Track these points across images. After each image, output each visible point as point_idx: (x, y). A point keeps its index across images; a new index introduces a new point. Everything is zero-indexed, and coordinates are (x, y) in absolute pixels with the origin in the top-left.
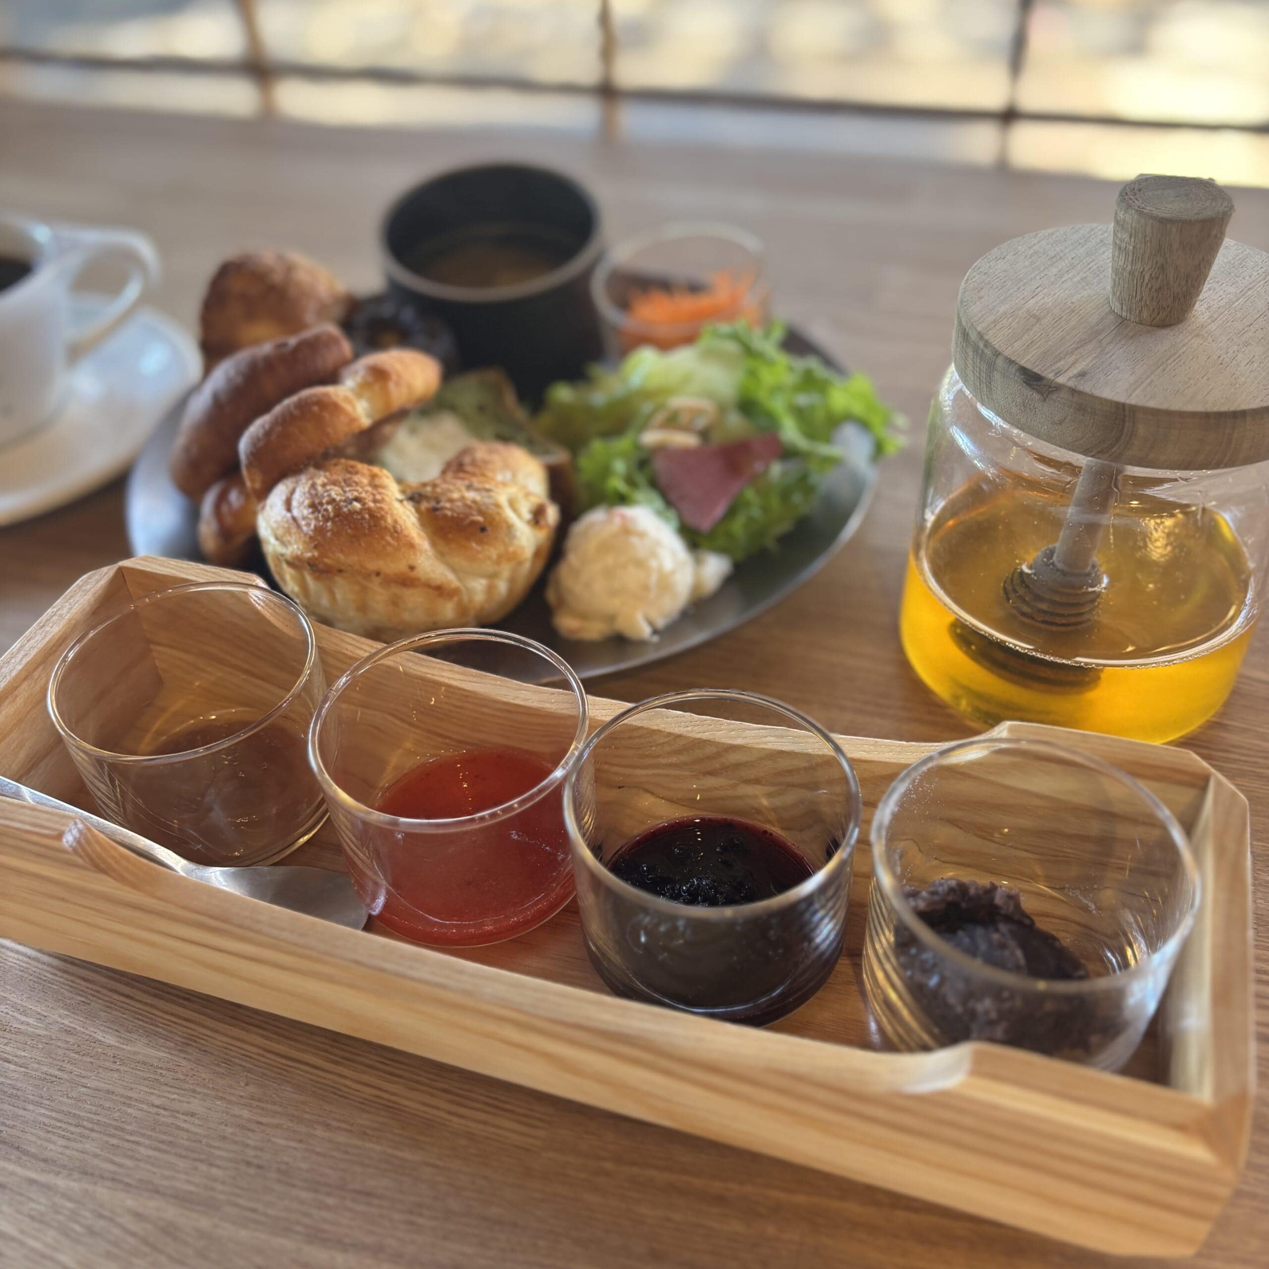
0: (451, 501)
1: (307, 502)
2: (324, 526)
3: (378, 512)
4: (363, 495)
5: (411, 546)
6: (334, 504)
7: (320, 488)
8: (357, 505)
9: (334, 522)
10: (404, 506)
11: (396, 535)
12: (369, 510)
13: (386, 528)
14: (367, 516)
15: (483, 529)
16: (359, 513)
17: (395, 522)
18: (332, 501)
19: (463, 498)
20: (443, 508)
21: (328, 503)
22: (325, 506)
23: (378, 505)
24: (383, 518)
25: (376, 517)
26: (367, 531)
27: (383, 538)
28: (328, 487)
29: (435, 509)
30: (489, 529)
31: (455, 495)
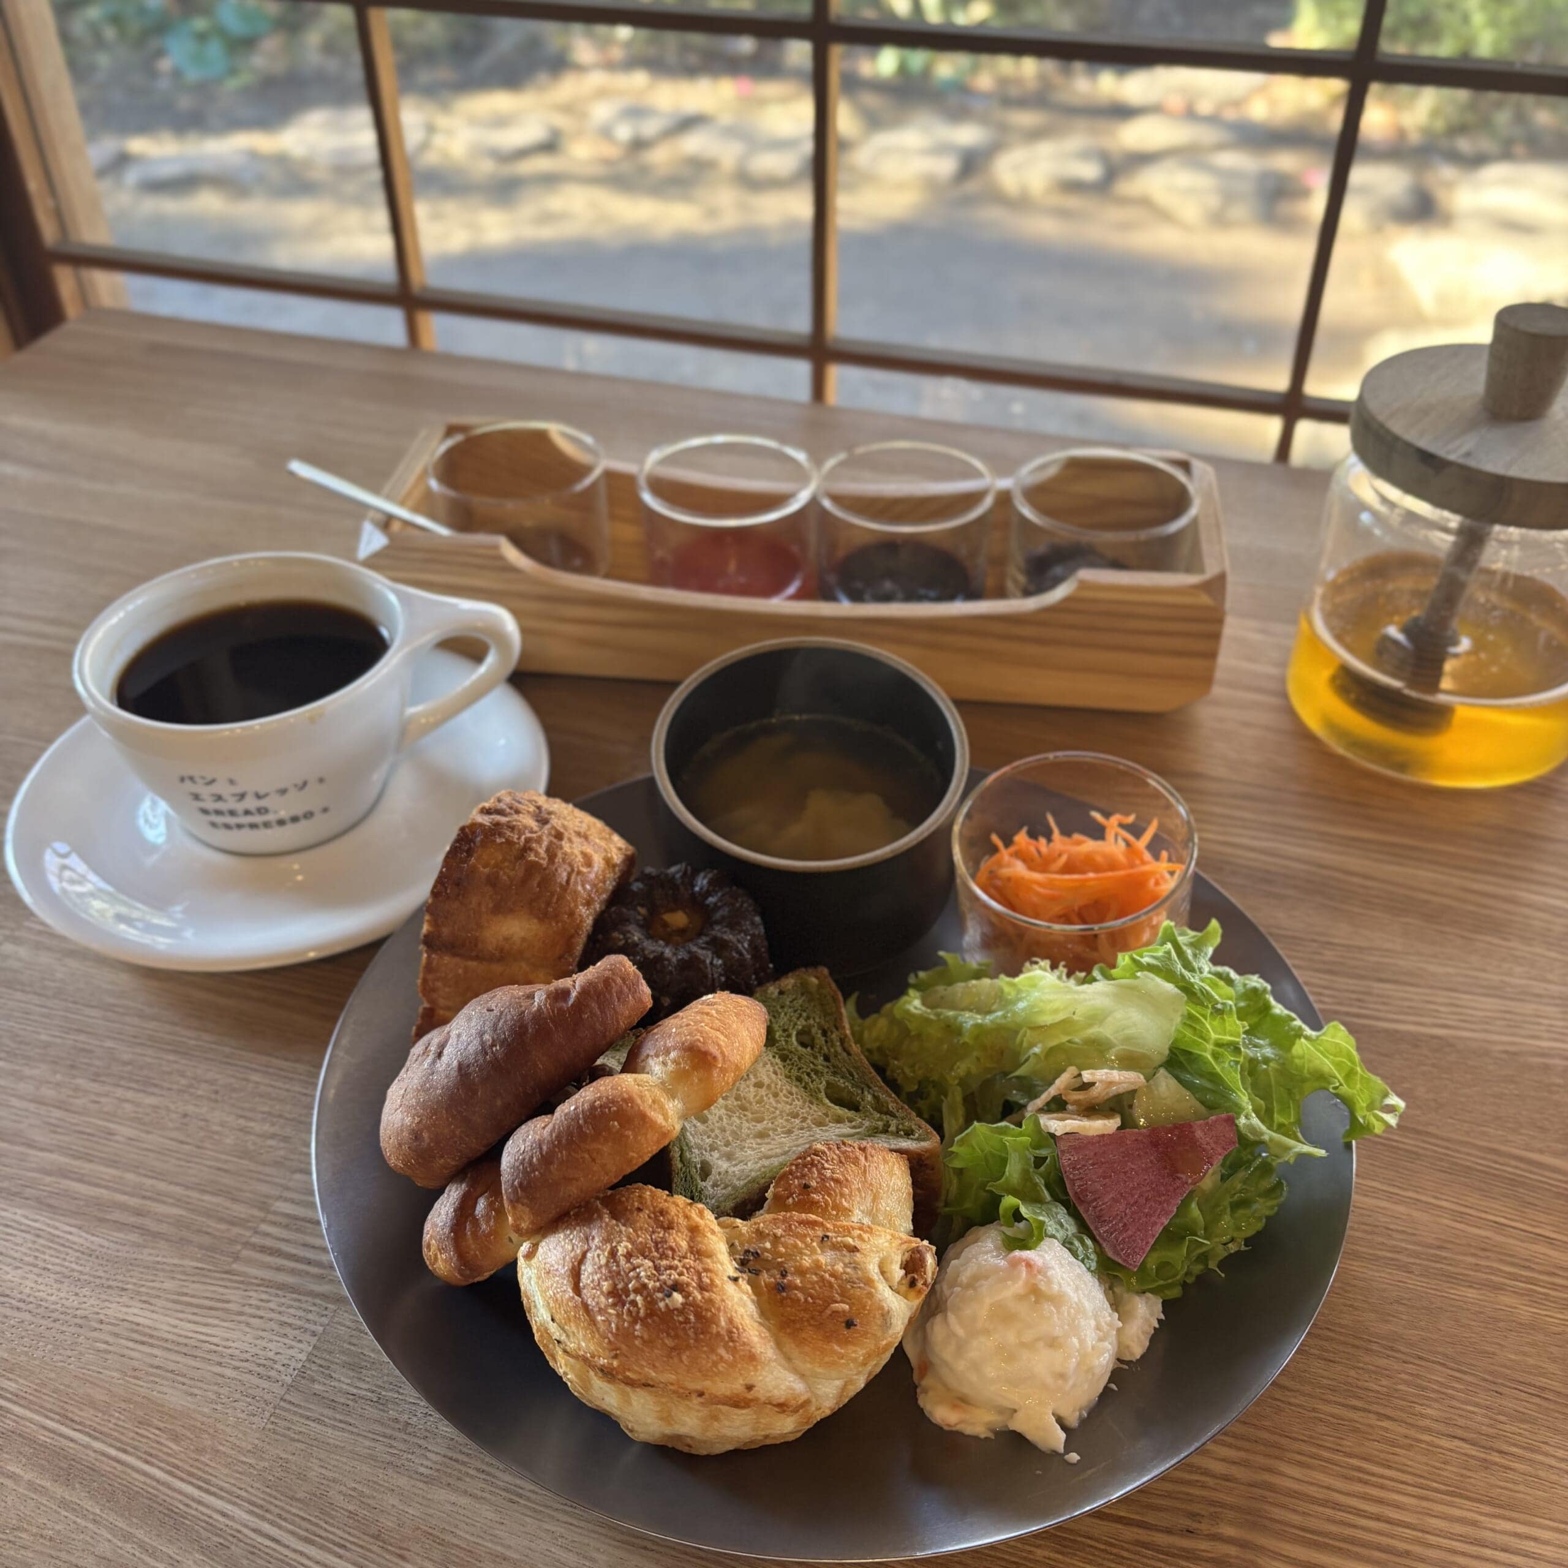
0: (801, 1272)
1: (606, 1286)
2: (631, 1330)
3: (707, 1310)
4: (684, 1279)
5: (752, 1358)
6: (645, 1293)
7: (622, 1261)
8: (678, 1297)
9: (645, 1324)
10: (739, 1287)
11: (731, 1344)
12: (694, 1304)
13: (718, 1334)
14: (692, 1317)
15: (849, 1324)
16: (681, 1311)
17: (731, 1321)
18: (642, 1289)
19: (817, 1265)
20: (793, 1287)
21: (636, 1291)
22: (632, 1297)
23: (707, 1294)
24: (714, 1320)
25: (704, 1317)
26: (692, 1341)
27: (713, 1350)
28: (635, 1261)
29: (780, 1288)
30: (857, 1321)
31: (807, 1262)
